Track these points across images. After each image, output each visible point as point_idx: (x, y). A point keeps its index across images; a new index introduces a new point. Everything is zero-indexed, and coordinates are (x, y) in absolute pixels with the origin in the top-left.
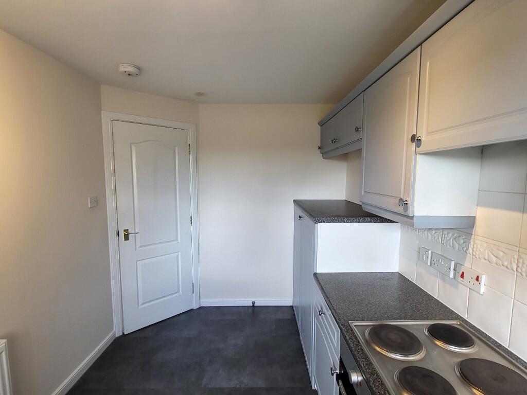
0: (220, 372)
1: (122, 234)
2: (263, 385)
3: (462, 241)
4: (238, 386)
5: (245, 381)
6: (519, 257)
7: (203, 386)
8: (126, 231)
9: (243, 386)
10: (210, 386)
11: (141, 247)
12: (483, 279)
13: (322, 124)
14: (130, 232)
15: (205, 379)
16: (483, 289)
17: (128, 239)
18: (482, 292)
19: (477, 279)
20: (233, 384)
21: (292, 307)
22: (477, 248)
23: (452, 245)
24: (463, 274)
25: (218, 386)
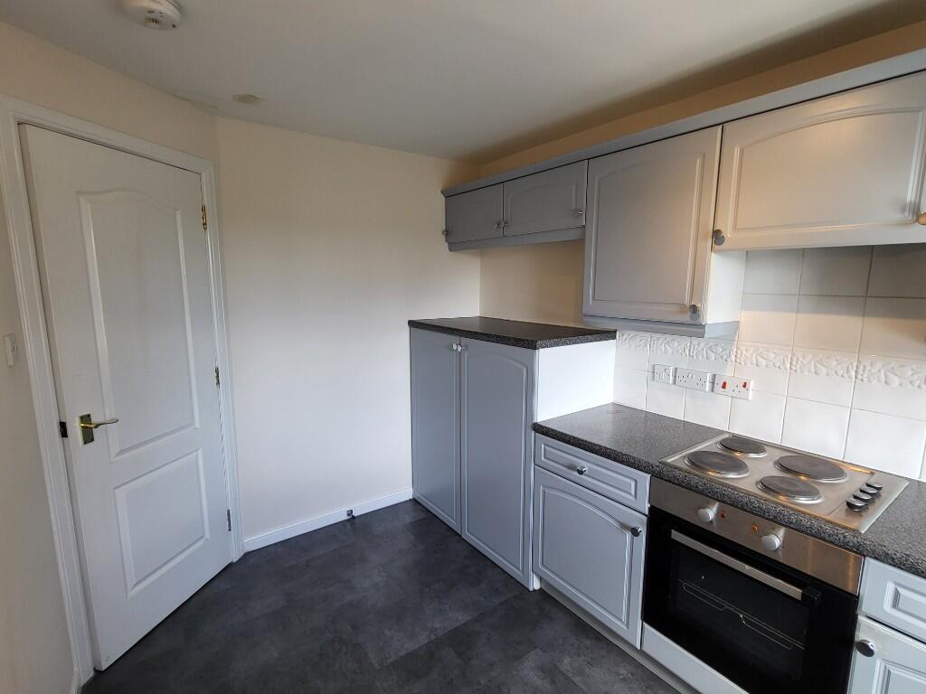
0: (387, 632)
1: (75, 428)
2: (470, 618)
3: (721, 350)
4: (433, 637)
5: (438, 625)
6: (793, 355)
7: (377, 667)
8: (86, 419)
9: (440, 633)
10: (389, 661)
11: (121, 452)
12: (751, 385)
13: (449, 194)
14: (95, 420)
15: (371, 656)
16: (751, 395)
17: (92, 440)
18: (750, 398)
19: (745, 386)
20: (423, 639)
21: (414, 501)
22: (742, 353)
23: (705, 356)
24: (725, 384)
25: (403, 653)
